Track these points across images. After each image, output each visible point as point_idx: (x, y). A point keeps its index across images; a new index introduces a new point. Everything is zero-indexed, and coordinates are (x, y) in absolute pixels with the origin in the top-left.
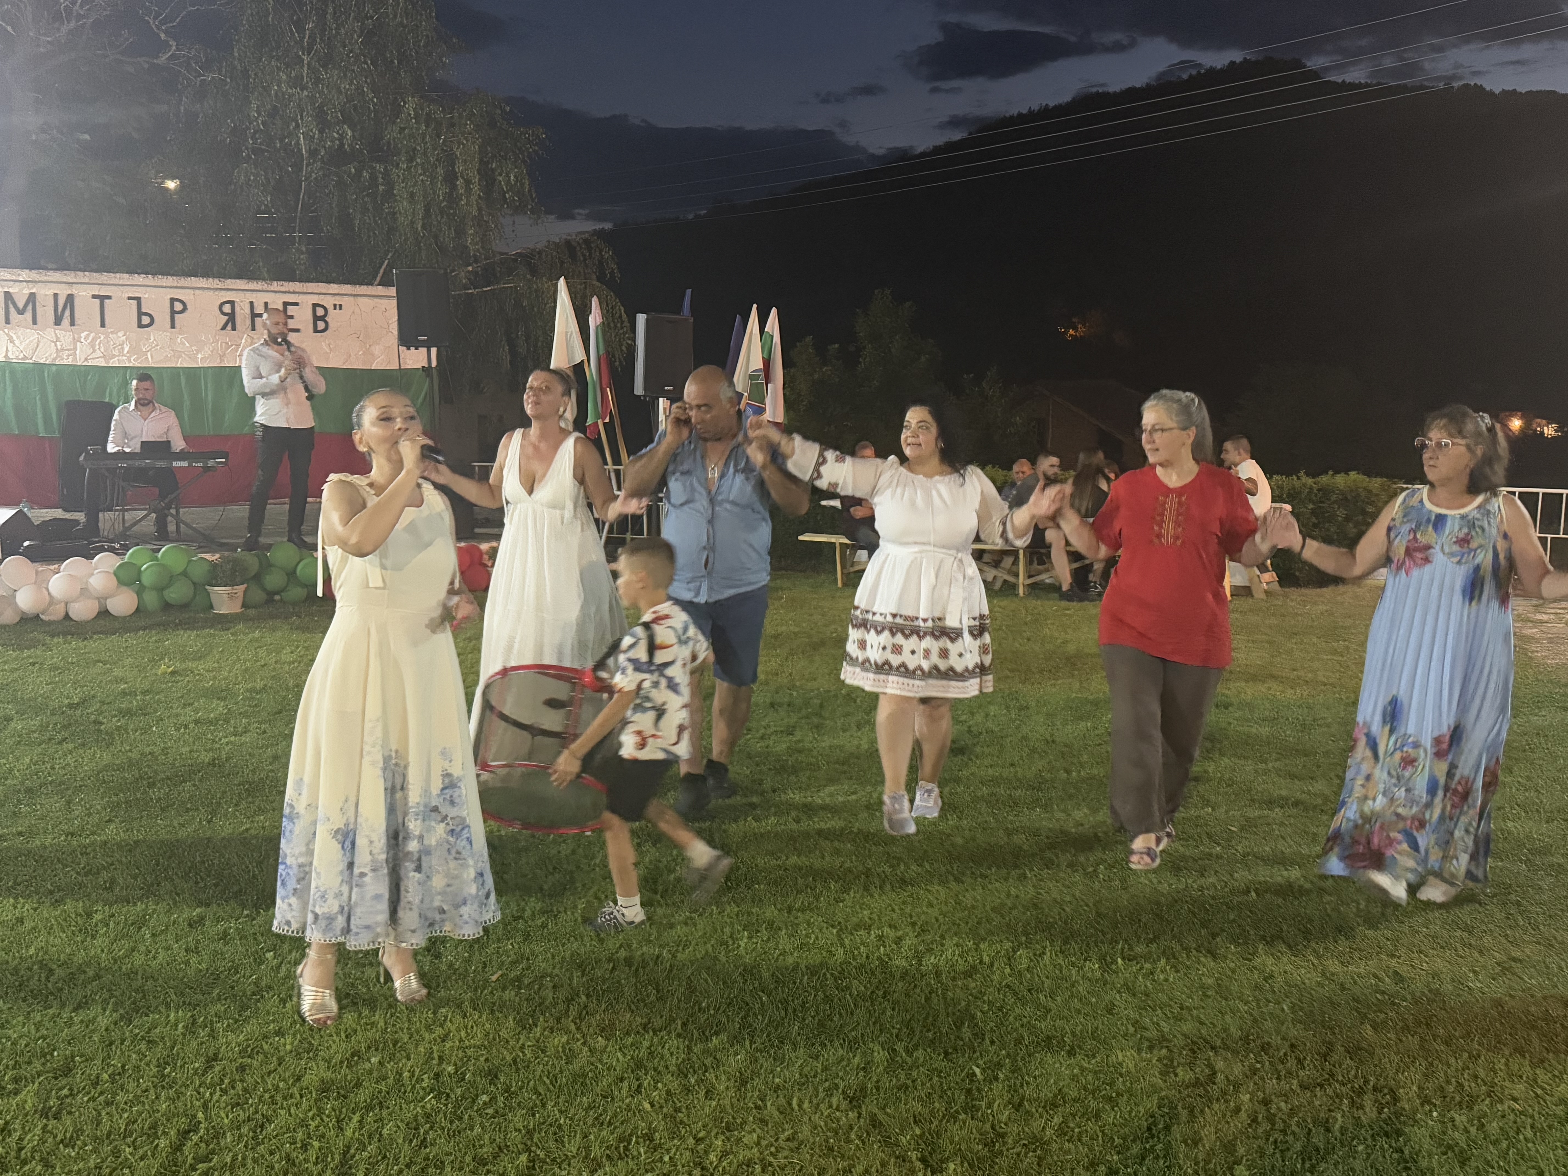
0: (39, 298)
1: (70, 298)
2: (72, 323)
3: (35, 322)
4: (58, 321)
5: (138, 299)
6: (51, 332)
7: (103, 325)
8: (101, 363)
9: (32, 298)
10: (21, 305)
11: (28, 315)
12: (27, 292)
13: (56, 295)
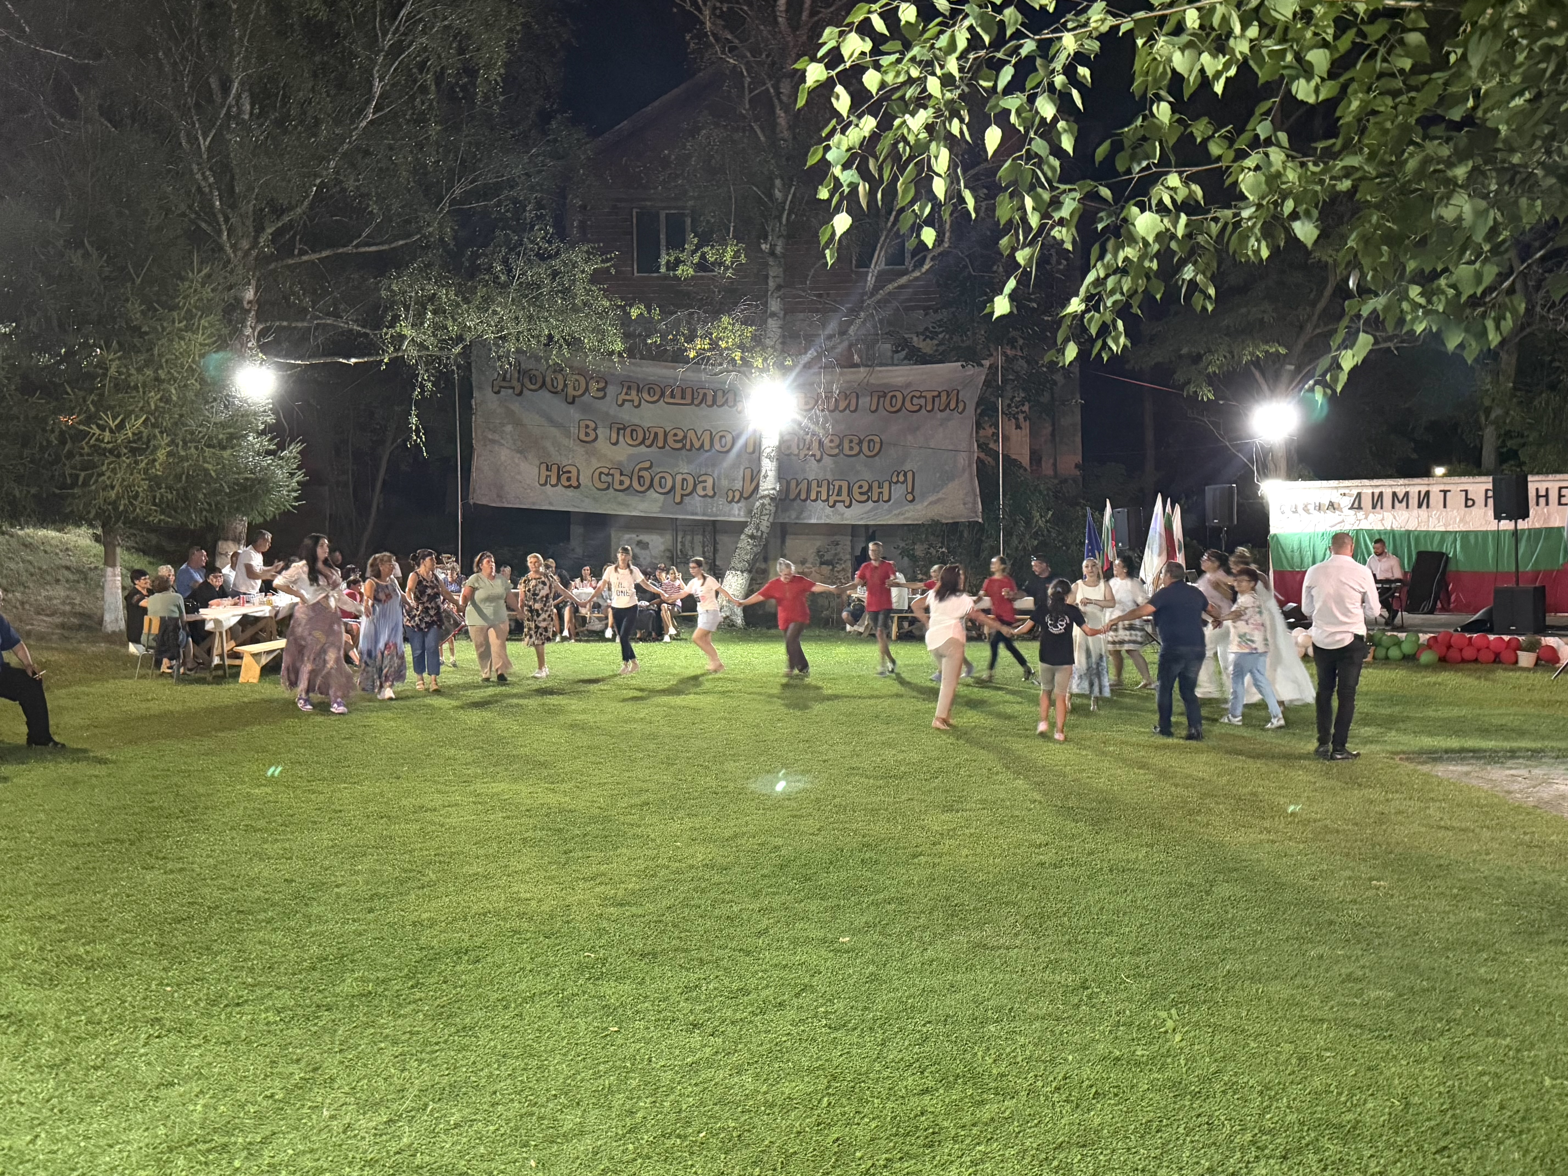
0: (1411, 495)
1: (1427, 493)
2: (1428, 507)
3: (1407, 507)
4: (1420, 506)
5: (1466, 491)
6: (1415, 512)
7: (1445, 506)
8: (1442, 529)
9: (1407, 494)
10: (1400, 498)
11: (1404, 503)
12: (1404, 491)
13: (1420, 492)
